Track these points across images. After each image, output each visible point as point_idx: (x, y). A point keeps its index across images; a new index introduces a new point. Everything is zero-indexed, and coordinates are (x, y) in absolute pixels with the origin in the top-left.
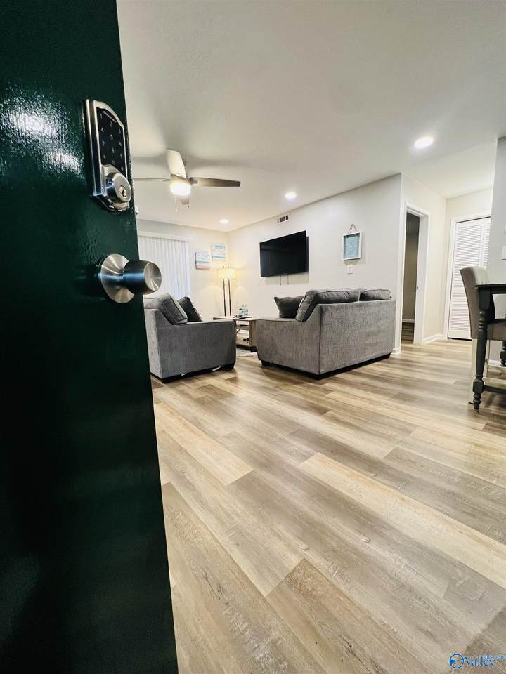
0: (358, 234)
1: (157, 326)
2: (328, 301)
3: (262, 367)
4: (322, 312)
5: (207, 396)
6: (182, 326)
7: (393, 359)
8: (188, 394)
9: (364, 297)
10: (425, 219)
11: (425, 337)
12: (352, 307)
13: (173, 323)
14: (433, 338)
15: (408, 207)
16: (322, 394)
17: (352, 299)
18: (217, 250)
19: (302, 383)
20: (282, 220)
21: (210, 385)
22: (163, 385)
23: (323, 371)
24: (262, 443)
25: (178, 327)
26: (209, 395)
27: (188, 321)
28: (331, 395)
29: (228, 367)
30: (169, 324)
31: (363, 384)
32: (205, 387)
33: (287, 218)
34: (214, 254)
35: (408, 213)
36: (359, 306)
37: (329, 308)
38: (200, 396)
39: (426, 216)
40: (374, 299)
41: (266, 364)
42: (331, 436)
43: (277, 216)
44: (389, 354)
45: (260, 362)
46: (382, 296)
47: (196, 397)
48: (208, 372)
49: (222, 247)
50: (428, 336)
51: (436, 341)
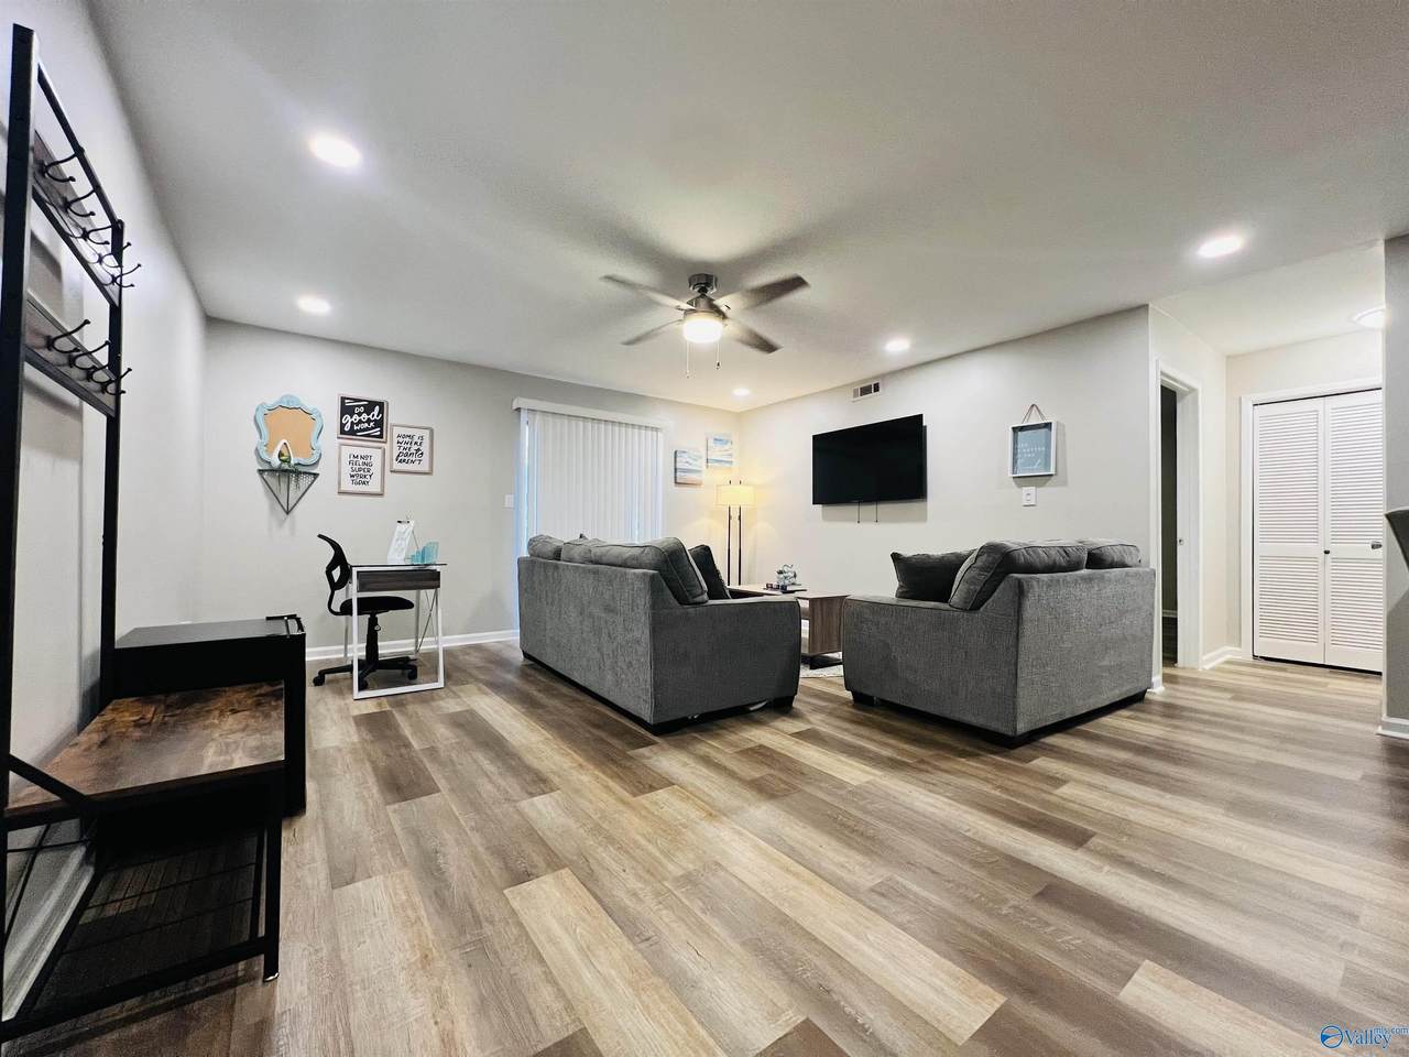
0: (1048, 426)
1: (653, 606)
2: (1031, 569)
3: (854, 707)
4: (1020, 591)
5: (772, 775)
6: (699, 609)
7: (1150, 702)
8: (725, 769)
9: (1096, 560)
10: (1189, 397)
11: (1204, 654)
12: (1076, 582)
13: (683, 601)
14: (1220, 656)
15: (1162, 373)
16: (1045, 787)
17: (1073, 566)
18: (719, 447)
19: (978, 755)
20: (865, 391)
21: (761, 746)
22: (656, 739)
23: (1022, 727)
24: (979, 919)
25: (691, 610)
26: (772, 772)
27: (711, 597)
28: (1065, 790)
29: (782, 705)
30: (676, 602)
31: (1125, 765)
32: (751, 749)
33: (876, 389)
34: (712, 456)
35: (1162, 387)
36: (1089, 580)
37: (1035, 583)
38: (757, 775)
39: (1193, 390)
40: (1113, 565)
41: (862, 700)
42: (1147, 912)
43: (853, 384)
44: (1145, 692)
45: (848, 695)
46: (1128, 560)
47: (749, 779)
48: (740, 713)
49: (727, 442)
50: (1209, 651)
51: (1228, 662)
